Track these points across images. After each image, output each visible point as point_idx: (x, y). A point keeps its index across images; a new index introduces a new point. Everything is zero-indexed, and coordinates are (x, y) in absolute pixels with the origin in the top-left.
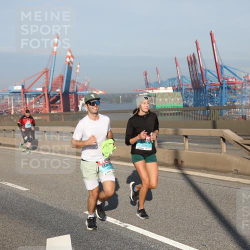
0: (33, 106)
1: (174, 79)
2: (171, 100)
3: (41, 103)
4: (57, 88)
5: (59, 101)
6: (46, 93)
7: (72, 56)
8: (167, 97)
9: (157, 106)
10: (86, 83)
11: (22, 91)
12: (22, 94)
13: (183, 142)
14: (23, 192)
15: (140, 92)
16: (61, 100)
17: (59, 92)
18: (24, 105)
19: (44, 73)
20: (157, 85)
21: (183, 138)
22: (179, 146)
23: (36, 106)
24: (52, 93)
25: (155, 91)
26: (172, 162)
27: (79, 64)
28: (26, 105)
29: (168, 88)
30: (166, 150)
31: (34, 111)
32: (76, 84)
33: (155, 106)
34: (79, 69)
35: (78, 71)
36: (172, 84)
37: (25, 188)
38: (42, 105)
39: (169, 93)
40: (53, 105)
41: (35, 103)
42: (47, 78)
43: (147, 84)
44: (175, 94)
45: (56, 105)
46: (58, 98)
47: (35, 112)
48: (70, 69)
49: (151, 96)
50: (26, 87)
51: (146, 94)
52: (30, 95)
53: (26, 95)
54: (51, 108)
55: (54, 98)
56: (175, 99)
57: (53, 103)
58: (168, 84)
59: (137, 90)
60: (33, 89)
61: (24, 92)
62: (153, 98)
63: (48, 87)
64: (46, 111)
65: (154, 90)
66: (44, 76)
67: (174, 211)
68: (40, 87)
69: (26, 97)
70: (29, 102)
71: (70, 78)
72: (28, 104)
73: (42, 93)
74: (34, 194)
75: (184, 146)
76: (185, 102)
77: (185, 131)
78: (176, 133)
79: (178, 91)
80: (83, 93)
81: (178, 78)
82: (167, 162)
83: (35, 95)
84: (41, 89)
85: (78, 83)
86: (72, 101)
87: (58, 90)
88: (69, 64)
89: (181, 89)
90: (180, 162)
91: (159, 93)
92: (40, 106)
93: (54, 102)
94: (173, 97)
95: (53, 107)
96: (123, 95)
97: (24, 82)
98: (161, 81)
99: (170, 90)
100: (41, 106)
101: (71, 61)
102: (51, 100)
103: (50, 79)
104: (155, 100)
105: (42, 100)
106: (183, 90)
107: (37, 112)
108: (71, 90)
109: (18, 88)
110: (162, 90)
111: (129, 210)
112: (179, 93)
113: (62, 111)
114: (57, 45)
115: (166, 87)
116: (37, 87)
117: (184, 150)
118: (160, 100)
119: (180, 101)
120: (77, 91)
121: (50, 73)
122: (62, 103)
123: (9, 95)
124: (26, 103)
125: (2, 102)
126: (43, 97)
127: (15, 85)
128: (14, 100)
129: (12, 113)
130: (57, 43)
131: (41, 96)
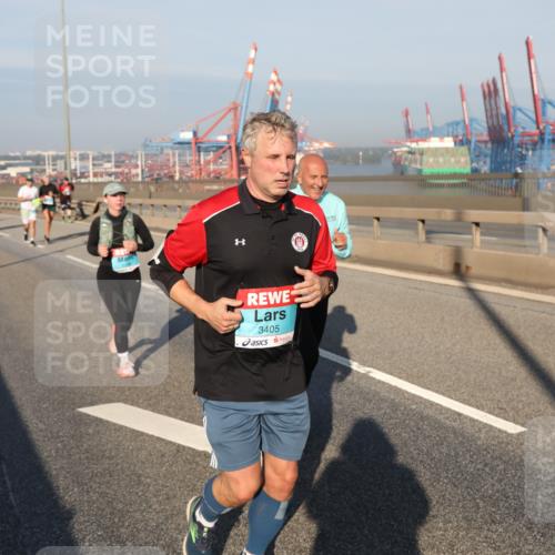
0: (212, 167)
1: (457, 124)
2: (449, 161)
3: (224, 163)
6: (233, 145)
7: (279, 81)
8: (442, 155)
9: (424, 171)
11: (193, 142)
12: (193, 145)
13: (471, 233)
15: (396, 145)
18: (196, 165)
19: (230, 111)
20: (426, 134)
21: (471, 228)
23: (216, 167)
25: (423, 145)
26: (449, 267)
27: (291, 95)
28: (200, 165)
29: (446, 139)
30: (441, 247)
31: (212, 175)
33: (420, 171)
34: (291, 104)
36: (453, 132)
38: (226, 165)
39: (447, 149)
41: (215, 162)
42: (236, 118)
43: (408, 131)
44: (457, 150)
47: (214, 177)
48: (275, 103)
49: (414, 154)
50: (200, 135)
51: (405, 149)
52: (207, 148)
53: (199, 147)
56: (458, 159)
58: (446, 133)
59: (390, 143)
61: (196, 143)
62: (418, 156)
63: (236, 134)
64: (232, 175)
65: (420, 143)
66: (231, 116)
68: (223, 134)
69: (199, 152)
70: (205, 160)
72: (202, 162)
73: (227, 145)
75: (472, 241)
76: (475, 165)
77: (474, 215)
78: (459, 218)
79: (463, 145)
81: (464, 122)
83: (215, 149)
84: (224, 138)
88: (273, 94)
89: (469, 142)
90: (463, 268)
91: (429, 148)
92: (222, 167)
94: (453, 156)
96: (366, 151)
97: (197, 126)
98: (433, 127)
99: (449, 143)
100: (225, 167)
101: (276, 90)
104: (421, 160)
105: (227, 156)
106: (473, 145)
107: (218, 178)
109: (187, 136)
110: (434, 143)
112: (464, 149)
114: (253, 61)
115: (442, 137)
116: (218, 135)
117: (472, 247)
118: (431, 160)
119: (466, 162)
121: (241, 110)
123: (172, 148)
124: (199, 161)
125: (160, 159)
126: (228, 151)
127: (183, 131)
128: (179, 155)
129: (177, 178)
130: (254, 59)
131: (224, 149)
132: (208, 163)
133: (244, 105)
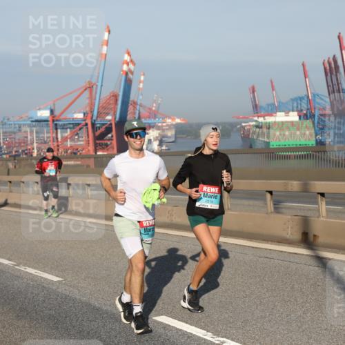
0: (69, 143)
1: (301, 99)
2: (295, 134)
3: (81, 139)
4: (108, 114)
5: (110, 135)
6: (89, 122)
7: (131, 61)
8: (288, 128)
9: (271, 144)
10: (154, 105)
11: (50, 119)
12: (50, 123)
13: (317, 203)
14: (52, 282)
15: (245, 120)
16: (114, 133)
17: (110, 121)
18: (53, 141)
19: (86, 89)
20: (273, 110)
21: (317, 198)
22: (310, 210)
23: (73, 143)
24: (98, 122)
25: (269, 119)
26: (297, 236)
27: (144, 75)
28: (58, 141)
29: (291, 113)
30: (289, 217)
31: (69, 151)
32: (138, 107)
33: (268, 143)
34: (143, 82)
35: (141, 85)
36: (297, 107)
37: (57, 276)
38: (82, 141)
39: (292, 123)
40: (101, 142)
41: (72, 139)
42: (91, 98)
43: (256, 106)
44: (302, 124)
45: (105, 142)
46: (109, 130)
47: (71, 153)
48: (128, 83)
49: (261, 127)
50: (57, 113)
51: (254, 123)
52: (64, 125)
53: (56, 124)
54: (97, 147)
55: (102, 130)
56: (303, 132)
57: (100, 137)
58: (291, 108)
59: (238, 118)
60: (68, 115)
61: (53, 121)
62: (265, 130)
63: (92, 112)
64: (89, 150)
65: (266, 118)
66: (87, 94)
67: (303, 318)
68: (79, 112)
69: (56, 129)
70: (62, 137)
71: (129, 97)
72: (59, 139)
73: (83, 123)
74: (70, 286)
75: (318, 210)
76: (319, 137)
77: (320, 186)
78: (305, 189)
79: (307, 119)
80: (150, 121)
81: (308, 97)
82: (289, 236)
83: (71, 126)
84: (80, 116)
85: (141, 105)
87: (109, 117)
88: (126, 74)
89: (313, 116)
90: (311, 238)
91: (275, 122)
92: (79, 143)
93: (102, 136)
94: (298, 129)
95: (100, 144)
97: (54, 105)
98: (279, 102)
99: (294, 117)
100: (82, 143)
101: (130, 70)
102: (98, 133)
103: (95, 99)
104: (269, 133)
105: (83, 133)
106: (316, 117)
107: (75, 153)
109: (45, 114)
110: (280, 117)
111: (226, 316)
112: (309, 123)
113: (115, 151)
114: (107, 43)
115: (287, 112)
116: (75, 112)
117: (318, 217)
118: (278, 133)
119: (311, 135)
121: (96, 89)
122: (114, 138)
123: (29, 126)
124: (57, 138)
125: (18, 137)
126: (84, 128)
127: (39, 109)
128: (37, 133)
129: (35, 155)
130: (107, 41)
131: (80, 126)
132: (65, 139)
133: (99, 84)
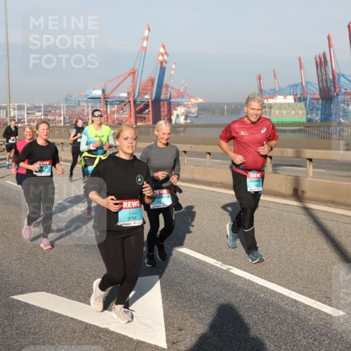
0: (116, 116)
1: (297, 86)
2: (290, 113)
4: (146, 94)
5: (147, 111)
6: (131, 100)
7: (166, 53)
10: (182, 88)
11: (102, 97)
12: (102, 100)
16: (150, 109)
17: (147, 99)
18: (104, 114)
19: (130, 74)
21: (306, 163)
22: (300, 172)
23: (119, 116)
24: (139, 100)
25: (271, 101)
26: (289, 191)
27: (175, 64)
28: (107, 114)
29: (288, 97)
30: (284, 177)
31: (116, 122)
32: (170, 89)
34: (174, 69)
35: (173, 72)
36: (293, 92)
38: (126, 114)
39: (289, 104)
40: (140, 115)
41: (118, 112)
42: (134, 81)
43: (261, 90)
45: (144, 115)
46: (146, 106)
48: (163, 70)
50: (107, 92)
52: (113, 101)
53: (106, 101)
54: (137, 119)
55: (142, 106)
56: (297, 111)
57: (140, 112)
60: (116, 94)
61: (104, 98)
62: (267, 109)
63: (134, 92)
64: (131, 122)
65: (269, 100)
66: (130, 78)
68: (124, 92)
69: (107, 105)
70: (110, 111)
71: (163, 81)
72: (109, 113)
73: (127, 100)
76: (309, 116)
77: (309, 153)
79: (301, 101)
80: (178, 101)
81: (302, 84)
82: (283, 191)
83: (118, 102)
84: (125, 95)
85: (172, 88)
86: (164, 111)
87: (147, 97)
88: (162, 63)
89: (305, 99)
90: (300, 193)
91: (275, 104)
92: (123, 116)
94: (293, 109)
95: (139, 117)
96: (229, 105)
97: (105, 86)
99: (290, 99)
100: (126, 116)
101: (164, 60)
102: (137, 109)
103: (137, 83)
104: (270, 112)
105: (127, 108)
106: (308, 100)
107: (120, 124)
108: (163, 97)
109: (98, 93)
110: (280, 99)
112: (301, 105)
113: (151, 123)
114: (147, 39)
115: (285, 96)
116: (121, 92)
117: (307, 177)
118: (277, 112)
120: (170, 98)
121: (138, 74)
122: (151, 113)
123: (86, 102)
124: (107, 112)
125: (78, 110)
126: (128, 105)
127: (94, 89)
128: (92, 107)
130: (148, 37)
131: (125, 103)
133: (140, 70)
